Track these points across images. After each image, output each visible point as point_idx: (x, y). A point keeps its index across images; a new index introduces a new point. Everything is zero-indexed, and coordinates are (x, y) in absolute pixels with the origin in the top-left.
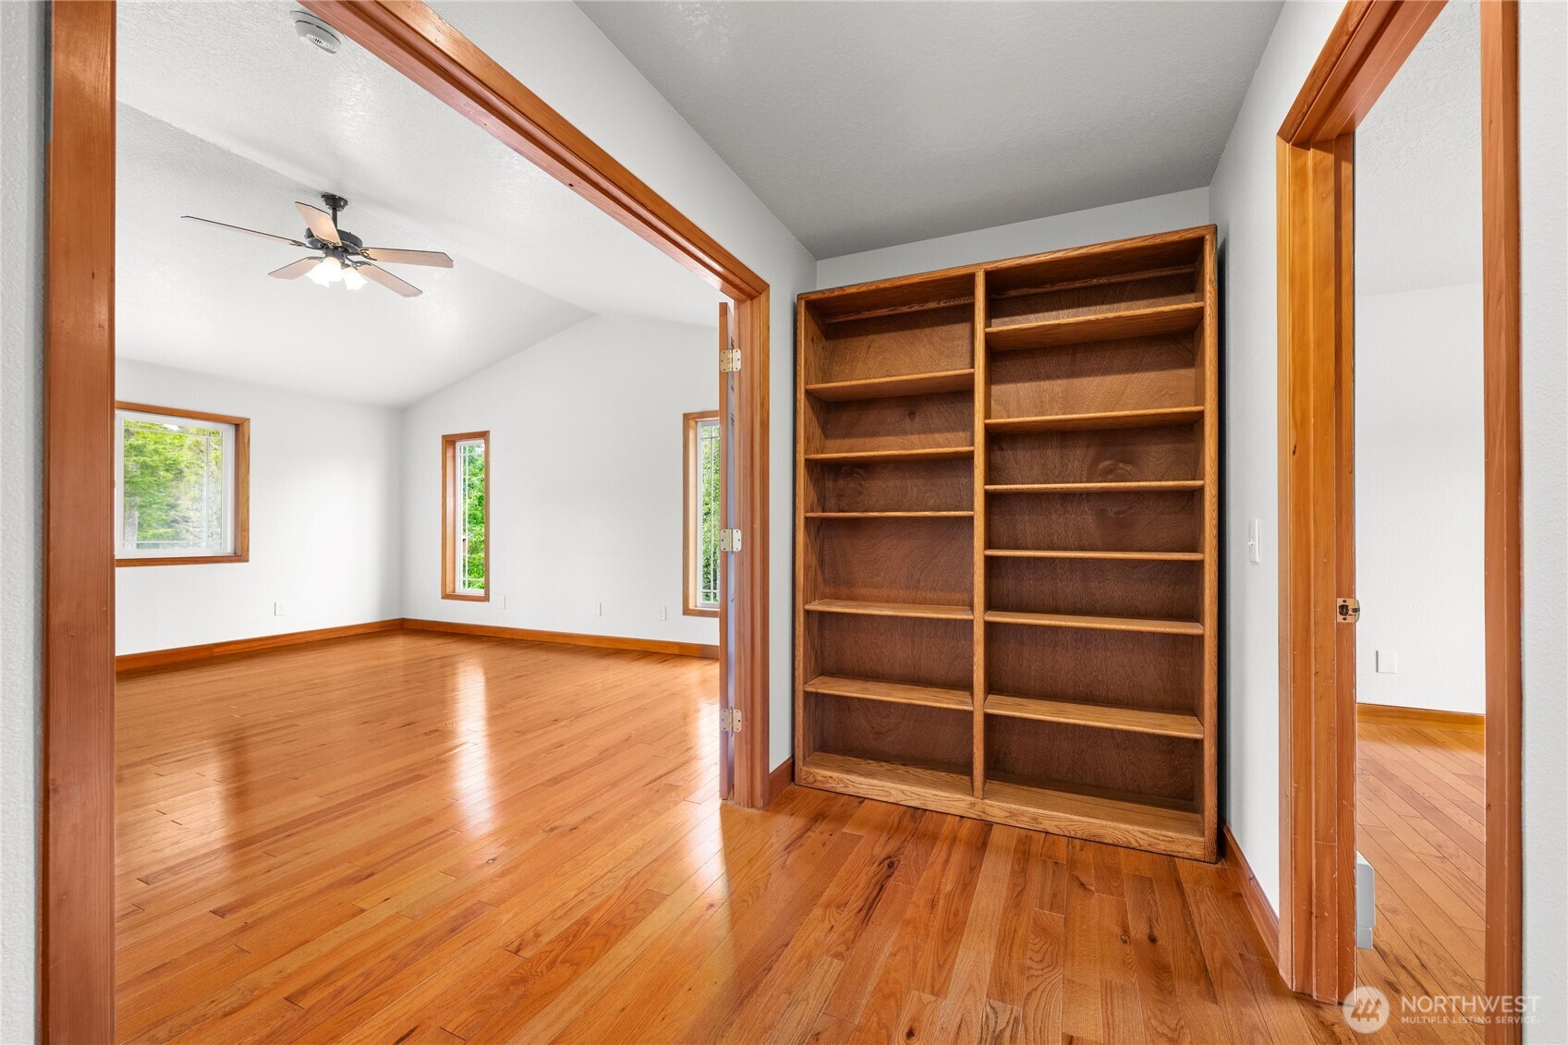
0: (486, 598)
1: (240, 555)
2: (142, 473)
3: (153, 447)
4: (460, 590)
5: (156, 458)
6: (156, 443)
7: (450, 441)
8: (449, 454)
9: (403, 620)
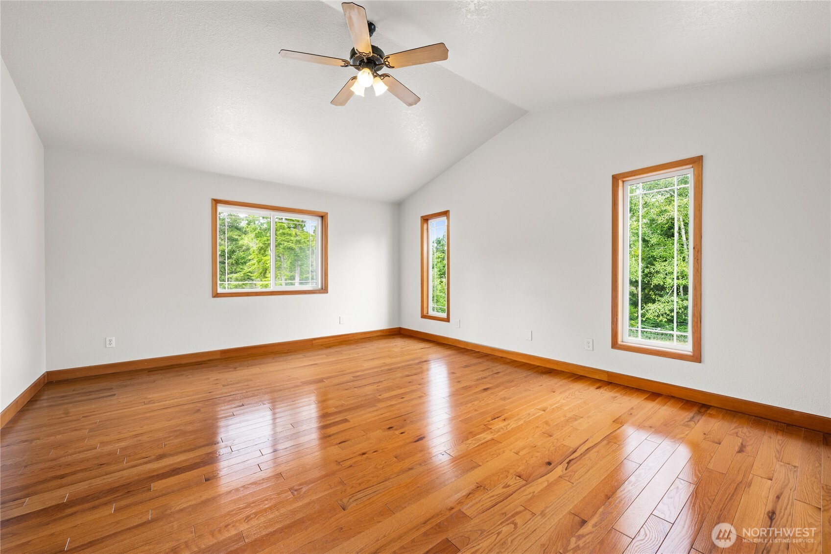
0: (447, 320)
1: (324, 289)
2: (301, 252)
3: (303, 241)
4: (431, 313)
5: (304, 245)
6: (305, 239)
7: (425, 219)
8: (425, 226)
9: (400, 328)
